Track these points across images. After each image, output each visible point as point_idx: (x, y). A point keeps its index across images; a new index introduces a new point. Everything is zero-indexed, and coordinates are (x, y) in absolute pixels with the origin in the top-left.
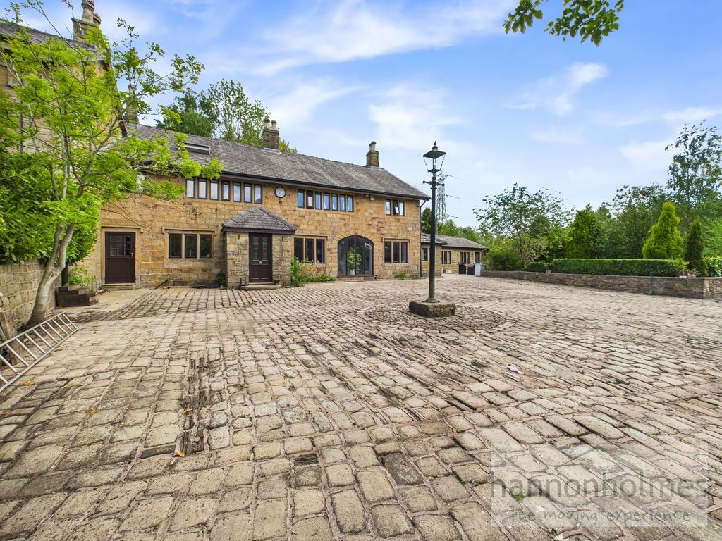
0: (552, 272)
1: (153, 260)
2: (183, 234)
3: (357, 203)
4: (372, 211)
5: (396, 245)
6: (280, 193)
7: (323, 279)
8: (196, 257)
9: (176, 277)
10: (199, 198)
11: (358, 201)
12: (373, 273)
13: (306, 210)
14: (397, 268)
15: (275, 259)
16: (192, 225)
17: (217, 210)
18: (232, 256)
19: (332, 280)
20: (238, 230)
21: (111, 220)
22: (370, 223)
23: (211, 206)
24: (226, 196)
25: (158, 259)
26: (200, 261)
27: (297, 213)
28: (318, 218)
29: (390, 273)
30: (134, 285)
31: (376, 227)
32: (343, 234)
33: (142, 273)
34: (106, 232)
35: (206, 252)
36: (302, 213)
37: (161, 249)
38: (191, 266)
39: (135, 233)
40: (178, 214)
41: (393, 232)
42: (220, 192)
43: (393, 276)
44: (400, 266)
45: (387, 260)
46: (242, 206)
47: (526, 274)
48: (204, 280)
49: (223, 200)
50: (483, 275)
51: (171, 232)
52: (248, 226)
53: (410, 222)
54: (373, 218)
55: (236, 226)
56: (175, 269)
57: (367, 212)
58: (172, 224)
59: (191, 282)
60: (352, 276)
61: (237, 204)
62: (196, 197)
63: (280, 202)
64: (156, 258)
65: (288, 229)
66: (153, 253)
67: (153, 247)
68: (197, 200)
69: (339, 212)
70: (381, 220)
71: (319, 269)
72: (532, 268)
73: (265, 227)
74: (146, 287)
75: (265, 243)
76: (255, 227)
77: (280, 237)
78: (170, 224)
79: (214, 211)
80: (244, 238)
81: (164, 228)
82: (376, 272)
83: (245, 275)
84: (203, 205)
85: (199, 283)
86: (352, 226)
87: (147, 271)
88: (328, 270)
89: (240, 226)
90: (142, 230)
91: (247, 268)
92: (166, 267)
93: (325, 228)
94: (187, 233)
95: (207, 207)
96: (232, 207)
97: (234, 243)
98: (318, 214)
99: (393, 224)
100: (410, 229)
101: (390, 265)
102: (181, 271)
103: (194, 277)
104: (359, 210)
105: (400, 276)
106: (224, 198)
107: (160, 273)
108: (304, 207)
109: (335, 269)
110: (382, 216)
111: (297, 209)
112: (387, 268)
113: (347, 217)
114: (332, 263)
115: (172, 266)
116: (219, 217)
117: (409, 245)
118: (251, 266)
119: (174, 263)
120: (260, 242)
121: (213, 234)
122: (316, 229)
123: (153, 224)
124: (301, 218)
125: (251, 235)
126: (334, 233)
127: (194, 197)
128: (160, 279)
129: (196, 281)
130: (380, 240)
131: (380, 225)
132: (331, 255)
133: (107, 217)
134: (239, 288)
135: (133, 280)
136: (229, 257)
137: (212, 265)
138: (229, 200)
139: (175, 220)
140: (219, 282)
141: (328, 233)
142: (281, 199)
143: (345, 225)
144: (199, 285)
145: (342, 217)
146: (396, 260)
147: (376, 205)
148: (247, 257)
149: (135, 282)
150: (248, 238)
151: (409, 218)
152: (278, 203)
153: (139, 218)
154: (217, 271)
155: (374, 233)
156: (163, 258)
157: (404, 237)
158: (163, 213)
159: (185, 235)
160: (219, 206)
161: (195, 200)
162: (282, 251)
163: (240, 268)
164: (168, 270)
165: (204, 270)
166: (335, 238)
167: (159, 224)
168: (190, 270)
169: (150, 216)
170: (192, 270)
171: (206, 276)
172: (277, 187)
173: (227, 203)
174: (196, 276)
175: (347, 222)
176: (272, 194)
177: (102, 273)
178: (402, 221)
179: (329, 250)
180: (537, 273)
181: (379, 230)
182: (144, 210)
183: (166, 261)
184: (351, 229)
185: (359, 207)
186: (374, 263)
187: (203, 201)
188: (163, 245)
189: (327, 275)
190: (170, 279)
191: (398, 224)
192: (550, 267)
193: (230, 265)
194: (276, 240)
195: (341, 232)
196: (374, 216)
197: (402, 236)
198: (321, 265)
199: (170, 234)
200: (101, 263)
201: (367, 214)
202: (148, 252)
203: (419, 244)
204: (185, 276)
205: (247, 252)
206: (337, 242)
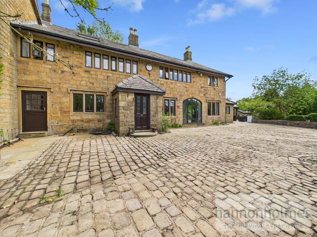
0: (311, 121)
1: (61, 113)
2: (84, 94)
3: (193, 78)
4: (201, 83)
5: (214, 104)
6: (149, 68)
7: (175, 126)
8: (93, 111)
9: (79, 126)
10: (95, 68)
11: (194, 76)
12: (201, 122)
13: (164, 80)
14: (214, 119)
15: (152, 113)
16: (90, 87)
17: (108, 77)
18: (122, 111)
19: (180, 127)
20: (127, 91)
21: (26, 81)
22: (200, 90)
23: (103, 74)
24: (114, 68)
25: (65, 112)
26: (96, 114)
27: (159, 82)
28: (172, 86)
29: (211, 121)
30: (46, 133)
31: (203, 93)
32: (186, 97)
33: (53, 123)
34: (22, 91)
35: (101, 107)
36: (162, 82)
37: (67, 105)
38: (90, 117)
39: (47, 92)
40: (80, 79)
41: (212, 96)
42: (110, 65)
43: (212, 123)
44: (215, 117)
45: (209, 114)
46: (125, 75)
47: (289, 122)
48: (100, 128)
49: (112, 70)
50: (253, 122)
51: (75, 92)
52: (134, 88)
53: (220, 90)
54: (202, 87)
55: (126, 87)
56: (78, 120)
57: (198, 83)
58: (75, 86)
59: (90, 129)
60: (190, 124)
61: (122, 73)
62: (93, 67)
63: (149, 74)
64: (64, 112)
65: (161, 91)
66: (61, 108)
67: (61, 103)
68: (94, 69)
69: (183, 83)
70: (206, 89)
71: (172, 119)
72: (292, 119)
73: (146, 89)
74: (56, 134)
75: (144, 101)
76: (139, 88)
77: (155, 97)
78: (74, 86)
79: (106, 78)
80: (131, 97)
81: (69, 89)
82: (203, 121)
83: (132, 125)
84: (98, 73)
85: (97, 130)
86: (190, 92)
87: (57, 122)
88: (177, 120)
89: (129, 87)
90: (52, 90)
91: (133, 119)
92: (72, 118)
93: (176, 93)
94: (87, 93)
95: (101, 75)
96: (118, 76)
97: (124, 101)
98: (172, 83)
99: (212, 91)
100: (220, 94)
101: (211, 116)
102: (83, 121)
103: (92, 126)
104: (194, 82)
105: (215, 124)
106: (113, 69)
107: (67, 123)
108: (163, 78)
109: (181, 119)
110: (206, 86)
111: (159, 79)
112: (209, 118)
113: (188, 86)
114: (180, 116)
115: (75, 118)
116: (109, 82)
117: (220, 104)
118: (136, 118)
119: (77, 116)
120: (142, 100)
121: (105, 95)
122: (170, 93)
123: (61, 85)
124: (162, 85)
125: (136, 94)
126: (181, 96)
127: (92, 67)
128: (67, 128)
129: (94, 129)
130: (205, 101)
131: (206, 92)
132: (179, 110)
133: (23, 79)
134: (128, 135)
135: (46, 129)
136: (120, 111)
137: (105, 117)
138: (116, 71)
139: (78, 83)
140: (110, 129)
141: (177, 95)
142: (150, 72)
143: (187, 91)
144: (97, 132)
145: (185, 86)
146: (214, 114)
147: (203, 79)
148: (133, 111)
149: (47, 130)
150: (134, 96)
151: (220, 88)
152: (148, 74)
153: (49, 80)
154: (108, 121)
155: (202, 97)
156: (69, 112)
157: (218, 99)
158: (69, 78)
159: (86, 95)
160: (110, 75)
161: (92, 69)
162: (157, 107)
163: (128, 120)
164: (73, 121)
165: (99, 121)
166: (181, 99)
167: (66, 86)
168: (89, 121)
169: (59, 79)
170: (91, 120)
171: (100, 125)
172: (147, 63)
173: (114, 72)
174: (94, 125)
175: (188, 89)
176: (144, 68)
177: (19, 123)
178: (216, 90)
179: (178, 107)
180: (298, 122)
181: (205, 95)
182: (53, 75)
183: (71, 114)
184: (190, 93)
185: (194, 80)
186: (202, 115)
187: (98, 70)
188: (69, 101)
189: (177, 123)
190: (75, 128)
191: (215, 91)
192: (308, 118)
193: (121, 118)
194: (152, 99)
195: (185, 95)
196: (202, 86)
197: (216, 99)
198: (173, 117)
199: (74, 94)
200: (19, 116)
201: (198, 85)
202: (58, 107)
203: (225, 104)
204: (86, 125)
205: (133, 108)
206: (182, 102)
